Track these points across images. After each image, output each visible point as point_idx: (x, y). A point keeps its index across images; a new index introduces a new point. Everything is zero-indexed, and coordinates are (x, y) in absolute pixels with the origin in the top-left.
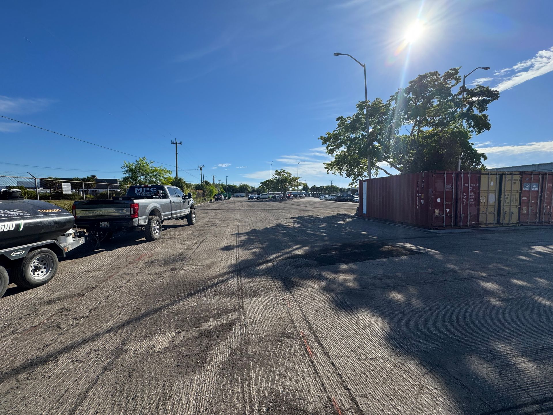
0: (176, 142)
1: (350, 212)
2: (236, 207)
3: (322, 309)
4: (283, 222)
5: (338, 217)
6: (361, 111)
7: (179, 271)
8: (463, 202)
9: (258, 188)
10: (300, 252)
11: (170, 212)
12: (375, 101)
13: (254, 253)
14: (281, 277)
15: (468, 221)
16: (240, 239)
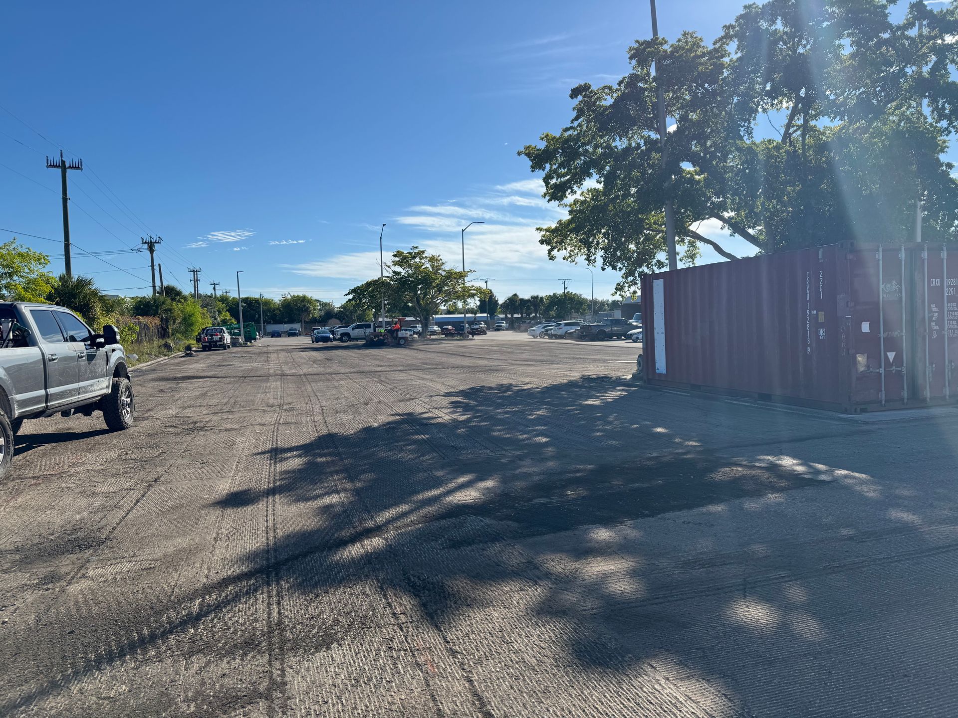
0: (63, 162)
1: (618, 370)
2: (272, 368)
3: (534, 670)
4: (418, 407)
5: (585, 387)
6: (642, 69)
7: (69, 583)
8: (931, 330)
9: (344, 307)
10: (468, 496)
11: (42, 392)
12: (679, 40)
13: (327, 508)
14: (409, 579)
15: (945, 386)
16: (281, 467)
